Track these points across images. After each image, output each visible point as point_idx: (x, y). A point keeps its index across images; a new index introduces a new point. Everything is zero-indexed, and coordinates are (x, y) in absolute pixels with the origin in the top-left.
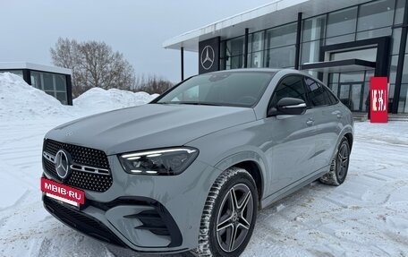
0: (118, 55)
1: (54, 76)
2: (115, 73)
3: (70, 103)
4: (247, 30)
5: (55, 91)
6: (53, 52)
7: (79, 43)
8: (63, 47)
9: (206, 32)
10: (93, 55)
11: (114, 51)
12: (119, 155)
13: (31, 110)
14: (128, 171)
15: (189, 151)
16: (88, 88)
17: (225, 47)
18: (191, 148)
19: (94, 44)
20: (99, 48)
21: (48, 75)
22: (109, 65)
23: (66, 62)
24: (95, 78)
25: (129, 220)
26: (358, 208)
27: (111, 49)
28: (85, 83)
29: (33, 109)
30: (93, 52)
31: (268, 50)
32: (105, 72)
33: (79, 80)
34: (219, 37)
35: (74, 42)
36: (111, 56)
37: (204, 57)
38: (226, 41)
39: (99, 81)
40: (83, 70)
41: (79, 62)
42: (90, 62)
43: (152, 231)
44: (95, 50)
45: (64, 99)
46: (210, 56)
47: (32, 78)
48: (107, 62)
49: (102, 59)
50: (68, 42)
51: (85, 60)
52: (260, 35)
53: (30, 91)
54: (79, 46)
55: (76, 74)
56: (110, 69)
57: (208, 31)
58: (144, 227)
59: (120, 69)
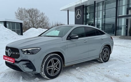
0: (42, 13)
1: (15, 24)
2: (41, 21)
3: (22, 34)
4: (95, 2)
5: (16, 30)
6: (16, 13)
7: (26, 9)
8: (20, 11)
9: (78, 4)
10: (32, 14)
11: (41, 12)
12: (21, 50)
13: (6, 38)
14: (24, 54)
15: (38, 49)
16: (30, 28)
17: (86, 9)
18: (39, 48)
19: (33, 9)
20: (34, 11)
21: (13, 23)
22: (39, 18)
23: (21, 17)
24: (33, 23)
25: (23, 65)
26: (104, 69)
27: (39, 11)
28: (29, 26)
29: (7, 37)
30: (32, 13)
31: (105, 10)
32: (37, 21)
33: (26, 24)
34: (83, 5)
35: (24, 9)
36: (39, 14)
37: (77, 14)
38: (86, 7)
39: (35, 25)
40: (28, 20)
41: (27, 17)
42: (31, 17)
43: (29, 68)
44: (33, 12)
45: (20, 33)
46: (80, 13)
47: (7, 24)
48: (38, 16)
49: (36, 15)
50: (22, 9)
51: (29, 16)
52: (101, 4)
53: (6, 30)
54: (26, 11)
55: (25, 22)
56: (39, 20)
57: (78, 3)
58: (27, 67)
59: (43, 19)
